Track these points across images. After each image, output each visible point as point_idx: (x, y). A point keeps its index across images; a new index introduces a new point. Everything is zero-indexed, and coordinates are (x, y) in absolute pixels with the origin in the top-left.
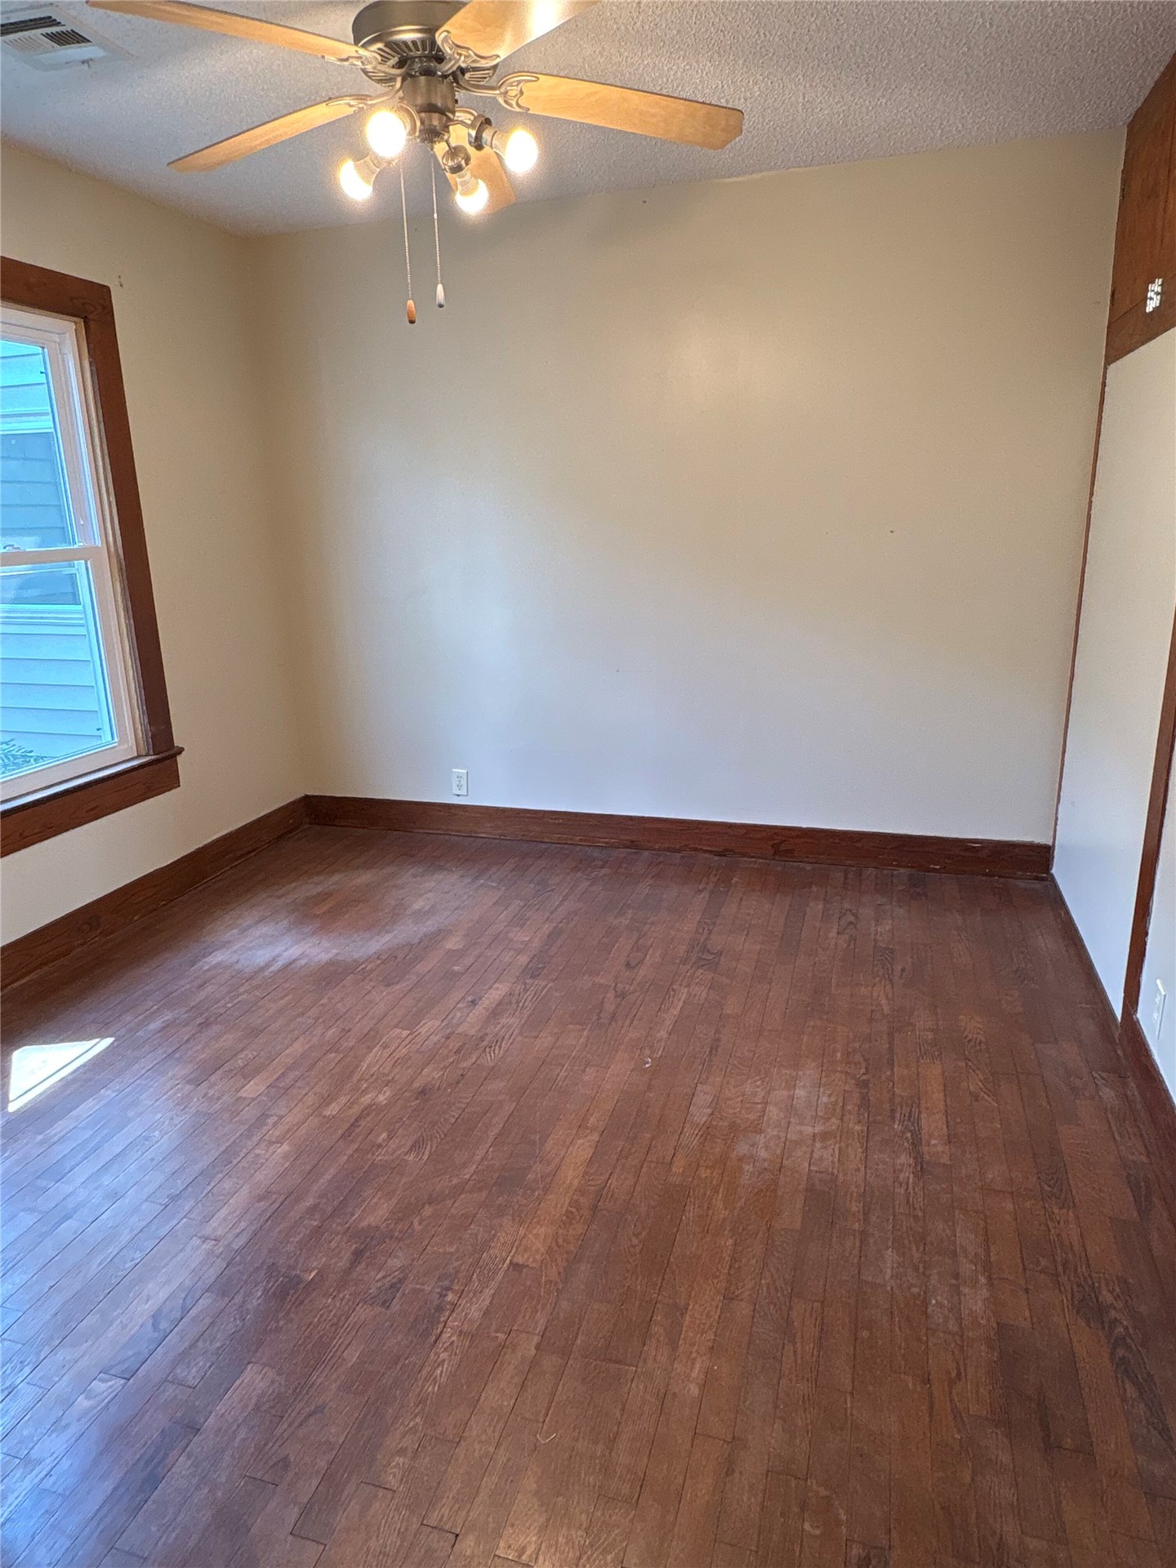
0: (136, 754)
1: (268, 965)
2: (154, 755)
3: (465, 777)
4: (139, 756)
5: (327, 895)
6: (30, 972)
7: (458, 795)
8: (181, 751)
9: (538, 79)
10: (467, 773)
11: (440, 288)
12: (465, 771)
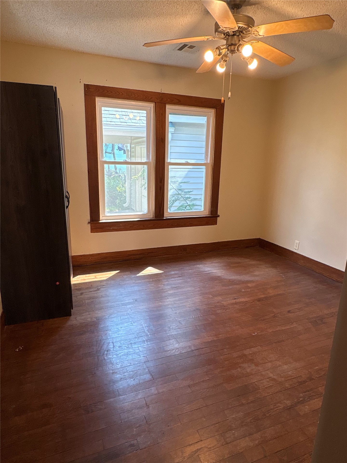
0: (207, 214)
1: (206, 271)
2: (211, 215)
3: (298, 244)
4: (208, 215)
5: (239, 263)
6: (167, 255)
7: (295, 249)
8: (219, 216)
9: (259, 27)
10: (299, 243)
11: (230, 93)
12: (299, 242)
